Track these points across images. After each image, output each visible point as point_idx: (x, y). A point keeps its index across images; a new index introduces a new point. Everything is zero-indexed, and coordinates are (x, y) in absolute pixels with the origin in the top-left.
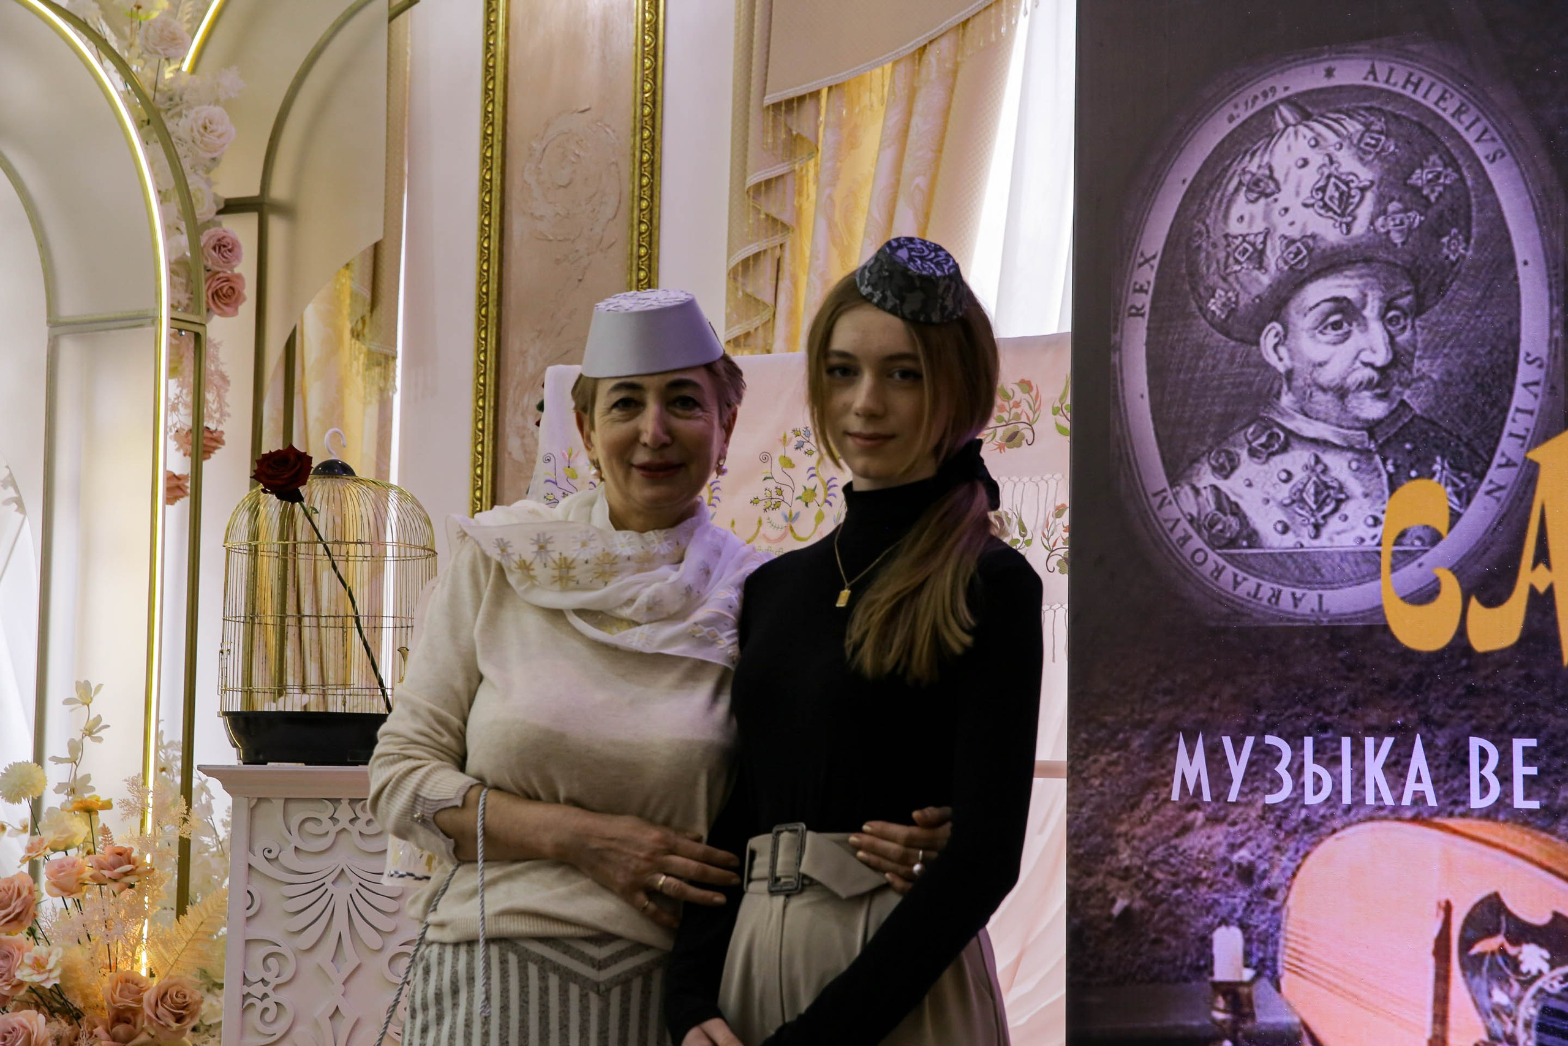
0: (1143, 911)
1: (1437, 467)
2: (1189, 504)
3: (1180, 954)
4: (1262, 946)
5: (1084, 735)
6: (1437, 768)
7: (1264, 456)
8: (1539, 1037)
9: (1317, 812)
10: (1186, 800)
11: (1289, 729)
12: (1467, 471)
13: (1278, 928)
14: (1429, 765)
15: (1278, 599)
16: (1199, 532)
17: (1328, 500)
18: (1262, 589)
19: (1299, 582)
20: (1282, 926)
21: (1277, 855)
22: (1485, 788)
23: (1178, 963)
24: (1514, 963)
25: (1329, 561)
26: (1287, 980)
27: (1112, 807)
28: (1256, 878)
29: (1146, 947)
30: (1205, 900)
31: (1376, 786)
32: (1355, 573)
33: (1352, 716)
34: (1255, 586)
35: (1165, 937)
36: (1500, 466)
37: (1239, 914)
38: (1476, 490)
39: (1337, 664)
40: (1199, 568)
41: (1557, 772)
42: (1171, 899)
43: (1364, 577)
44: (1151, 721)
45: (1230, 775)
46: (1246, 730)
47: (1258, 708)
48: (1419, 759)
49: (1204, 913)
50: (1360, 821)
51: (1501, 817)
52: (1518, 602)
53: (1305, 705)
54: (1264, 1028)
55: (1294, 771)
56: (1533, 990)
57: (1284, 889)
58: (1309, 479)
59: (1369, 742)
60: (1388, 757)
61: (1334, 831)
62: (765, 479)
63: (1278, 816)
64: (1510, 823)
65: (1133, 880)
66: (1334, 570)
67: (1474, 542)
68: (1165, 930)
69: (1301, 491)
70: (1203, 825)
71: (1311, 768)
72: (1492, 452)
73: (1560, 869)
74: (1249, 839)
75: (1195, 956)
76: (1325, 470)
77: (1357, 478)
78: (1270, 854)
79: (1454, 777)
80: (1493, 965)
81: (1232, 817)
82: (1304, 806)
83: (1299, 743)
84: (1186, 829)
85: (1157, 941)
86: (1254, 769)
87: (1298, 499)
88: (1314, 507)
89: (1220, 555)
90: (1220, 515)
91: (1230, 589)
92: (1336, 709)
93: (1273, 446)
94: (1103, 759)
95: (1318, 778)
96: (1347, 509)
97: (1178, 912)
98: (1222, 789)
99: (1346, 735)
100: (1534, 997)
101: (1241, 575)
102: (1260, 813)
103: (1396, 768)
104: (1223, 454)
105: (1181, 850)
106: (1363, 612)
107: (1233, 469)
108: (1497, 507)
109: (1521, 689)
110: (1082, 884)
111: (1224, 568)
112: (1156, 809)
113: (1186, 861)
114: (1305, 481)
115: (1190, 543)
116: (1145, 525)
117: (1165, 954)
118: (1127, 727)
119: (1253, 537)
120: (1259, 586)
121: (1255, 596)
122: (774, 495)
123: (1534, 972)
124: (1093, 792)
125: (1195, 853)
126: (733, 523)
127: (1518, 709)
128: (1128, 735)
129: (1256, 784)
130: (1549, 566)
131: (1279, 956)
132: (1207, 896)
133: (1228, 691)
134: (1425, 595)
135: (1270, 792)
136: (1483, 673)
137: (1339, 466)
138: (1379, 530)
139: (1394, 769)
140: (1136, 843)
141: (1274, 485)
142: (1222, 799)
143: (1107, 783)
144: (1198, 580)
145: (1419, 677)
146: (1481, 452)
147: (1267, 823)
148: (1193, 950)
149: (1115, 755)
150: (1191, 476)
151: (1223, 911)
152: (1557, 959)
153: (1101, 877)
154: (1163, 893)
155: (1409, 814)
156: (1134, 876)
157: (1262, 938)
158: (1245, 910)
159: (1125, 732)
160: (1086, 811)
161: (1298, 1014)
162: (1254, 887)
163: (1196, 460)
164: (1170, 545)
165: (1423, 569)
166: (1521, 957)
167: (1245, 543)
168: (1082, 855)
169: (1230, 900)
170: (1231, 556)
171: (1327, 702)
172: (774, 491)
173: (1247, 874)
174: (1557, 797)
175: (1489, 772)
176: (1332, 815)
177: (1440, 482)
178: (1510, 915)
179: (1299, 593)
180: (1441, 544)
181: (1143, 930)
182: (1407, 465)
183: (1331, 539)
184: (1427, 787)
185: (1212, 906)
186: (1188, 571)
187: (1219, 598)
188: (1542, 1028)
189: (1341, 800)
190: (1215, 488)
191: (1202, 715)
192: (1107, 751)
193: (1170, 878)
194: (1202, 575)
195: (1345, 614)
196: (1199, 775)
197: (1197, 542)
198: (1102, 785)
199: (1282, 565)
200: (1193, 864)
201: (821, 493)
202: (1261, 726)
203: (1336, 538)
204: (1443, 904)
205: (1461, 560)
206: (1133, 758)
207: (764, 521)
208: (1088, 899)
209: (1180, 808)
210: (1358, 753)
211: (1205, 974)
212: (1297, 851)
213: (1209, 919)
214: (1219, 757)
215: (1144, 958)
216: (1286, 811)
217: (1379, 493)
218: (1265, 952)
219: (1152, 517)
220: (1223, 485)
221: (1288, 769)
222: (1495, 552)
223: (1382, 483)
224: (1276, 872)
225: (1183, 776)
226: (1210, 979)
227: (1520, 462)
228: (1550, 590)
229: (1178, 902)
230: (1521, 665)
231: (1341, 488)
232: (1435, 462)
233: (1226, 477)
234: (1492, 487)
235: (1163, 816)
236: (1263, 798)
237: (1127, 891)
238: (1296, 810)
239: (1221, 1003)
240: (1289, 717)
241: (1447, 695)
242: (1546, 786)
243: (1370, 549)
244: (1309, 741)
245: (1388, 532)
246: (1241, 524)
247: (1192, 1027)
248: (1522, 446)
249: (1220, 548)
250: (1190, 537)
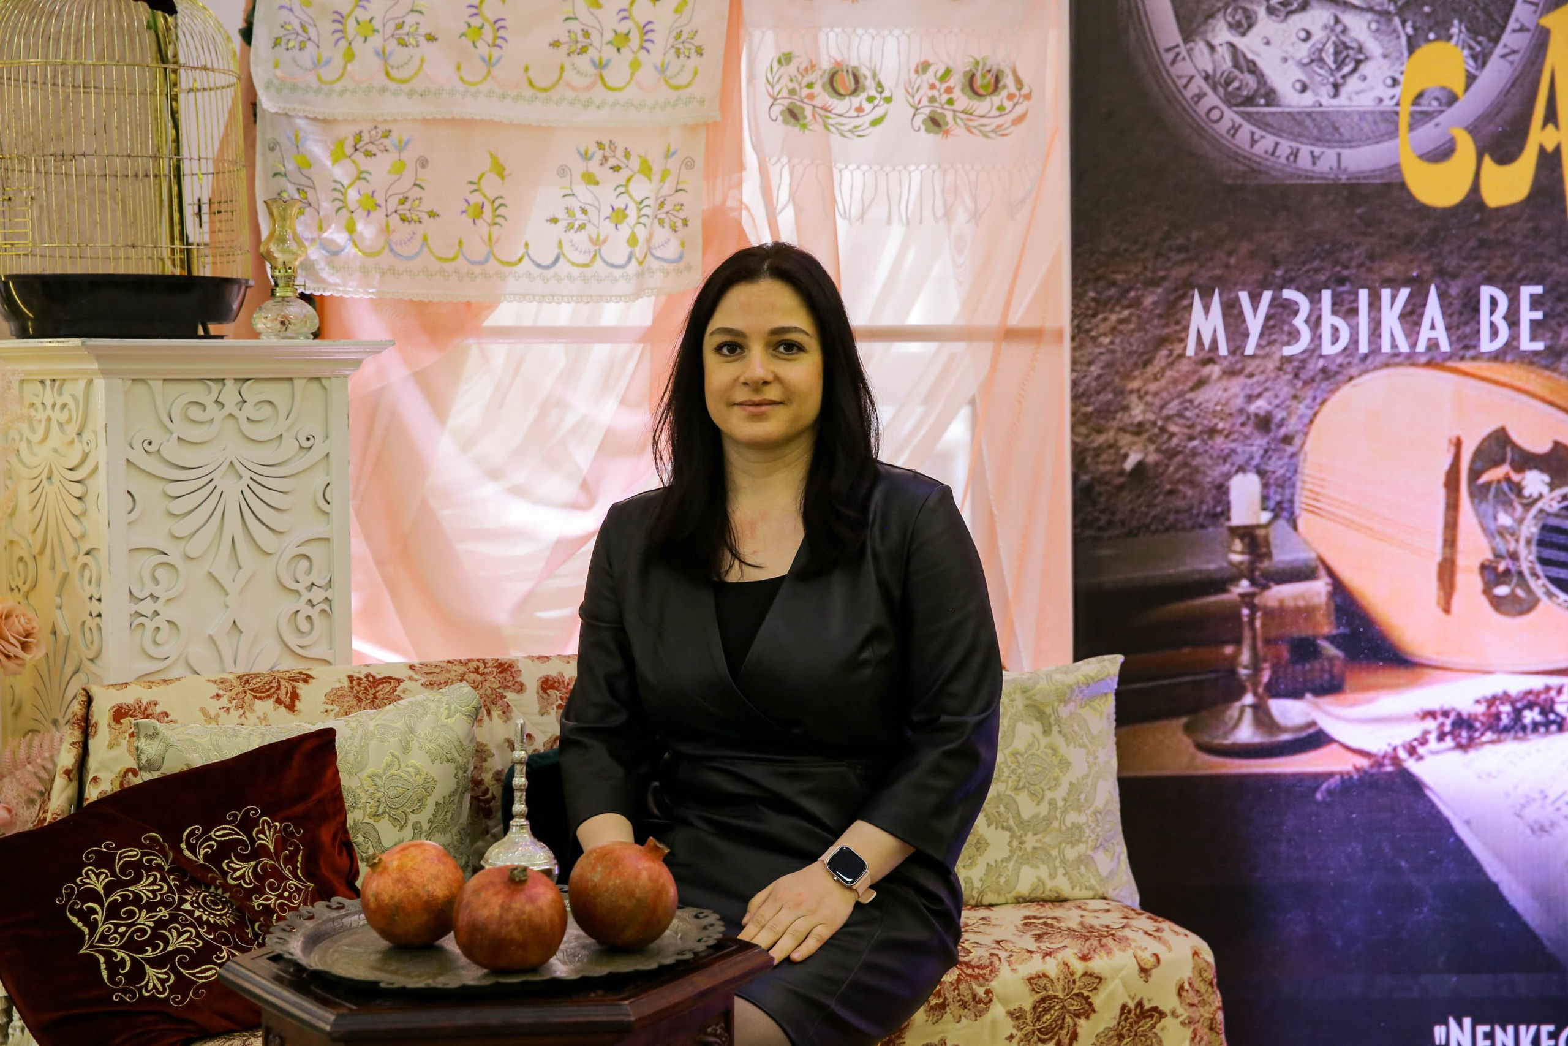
0: (1157, 464)
1: (1454, 30)
2: (1203, 60)
3: (1195, 502)
4: (1280, 490)
5: (1092, 294)
6: (1451, 316)
7: (1282, 15)
8: (1539, 552)
9: (1334, 361)
10: (1202, 355)
11: (1307, 283)
12: (1483, 35)
13: (1296, 472)
14: (1444, 313)
15: (1296, 157)
16: (1214, 89)
17: (1347, 60)
18: (1279, 147)
19: (1318, 140)
20: (1300, 469)
21: (1294, 404)
22: (1494, 332)
23: (1195, 511)
24: (1518, 489)
25: (1348, 120)
26: (1304, 520)
27: (1123, 365)
28: (1273, 426)
29: (1161, 498)
30: (1222, 450)
31: (1392, 335)
32: (1373, 132)
33: (1370, 270)
34: (1272, 145)
35: (1181, 487)
36: (1514, 31)
37: (1254, 462)
38: (1491, 53)
39: (1355, 220)
40: (1215, 126)
41: (1560, 315)
42: (1187, 451)
43: (1382, 136)
44: (1164, 278)
45: (1247, 329)
46: (1264, 285)
47: (1276, 264)
48: (1433, 308)
49: (1221, 461)
50: (1375, 368)
51: (1509, 358)
52: (1528, 161)
53: (1323, 260)
54: (1281, 566)
55: (1312, 324)
56: (1534, 511)
57: (1301, 435)
58: (1329, 39)
59: (1386, 293)
60: (1405, 306)
61: (1351, 378)
62: (567, 19)
63: (1296, 367)
64: (1517, 364)
65: (1146, 436)
66: (1352, 129)
67: (1488, 103)
68: (1179, 481)
69: (1321, 50)
70: (1220, 378)
71: (1328, 319)
72: (1507, 17)
73: (1560, 402)
74: (1267, 389)
75: (1211, 503)
76: (1345, 31)
77: (1376, 39)
78: (1288, 403)
79: (1466, 324)
80: (1499, 492)
81: (1248, 370)
82: (1321, 356)
83: (1316, 296)
84: (1201, 383)
85: (1171, 492)
86: (1272, 322)
87: (1317, 59)
88: (1333, 66)
89: (1236, 112)
90: (1237, 72)
91: (1247, 147)
92: (1354, 263)
93: (1292, 4)
94: (1114, 318)
95: (1335, 330)
96: (1364, 69)
97: (1194, 463)
98: (1238, 343)
99: (1363, 287)
100: (1535, 517)
101: (1259, 133)
102: (1277, 364)
103: (1412, 316)
104: (1240, 11)
105: (1196, 403)
106: (1381, 170)
107: (1250, 26)
108: (1510, 71)
109: (1529, 241)
110: (1092, 442)
111: (1240, 126)
112: (1171, 365)
113: (1202, 414)
114: (1324, 40)
115: (1204, 100)
116: (1157, 81)
117: (1181, 503)
118: (1139, 285)
119: (1271, 96)
120: (1277, 144)
121: (1273, 154)
122: (580, 38)
123: (1536, 495)
124: (1103, 350)
125: (1211, 405)
126: (527, 69)
127: (1526, 260)
128: (1140, 293)
129: (1274, 337)
130: (1557, 126)
131: (1297, 499)
132: (1224, 446)
133: (1245, 247)
134: (1442, 153)
135: (1288, 343)
136: (1495, 226)
137: (1359, 27)
138: (1397, 91)
139: (1409, 318)
140: (1149, 398)
141: (1293, 44)
142: (1238, 352)
143: (1117, 341)
144: (1213, 137)
145: (1434, 231)
146: (1497, 17)
147: (1285, 373)
148: (1209, 498)
149: (1126, 313)
150: (1205, 32)
151: (1240, 460)
152: (1556, 482)
153: (1112, 434)
154: (1178, 445)
155: (1423, 360)
156: (1147, 431)
157: (1280, 482)
158: (1262, 457)
159: (1137, 290)
160: (1095, 370)
161: (1315, 551)
162: (1272, 435)
163: (1212, 16)
164: (1184, 102)
165: (1440, 129)
166: (1524, 483)
167: (1262, 101)
168: (1091, 414)
169: (1248, 449)
170: (1249, 114)
171: (1344, 256)
172: (580, 34)
173: (1264, 423)
174: (1559, 337)
175: (1498, 318)
176: (1349, 363)
177: (1457, 44)
178: (1515, 446)
179: (1317, 151)
180: (1457, 105)
181: (1157, 482)
182: (1426, 27)
183: (1350, 99)
184: (1441, 335)
185: (1229, 455)
186: (1203, 128)
187: (1235, 156)
188: (1541, 543)
189: (1357, 349)
190: (1232, 45)
191: (1218, 272)
192: (1118, 308)
193: (1186, 431)
194: (1217, 133)
195: (1362, 172)
196: (1215, 330)
197: (1212, 99)
198: (1112, 343)
199: (1300, 123)
200: (1210, 416)
201: (635, 39)
202: (1279, 281)
203: (1355, 97)
204: (1454, 440)
205: (1476, 120)
206: (1145, 315)
207: (568, 66)
208: (1098, 455)
209: (1196, 363)
210: (1375, 304)
211: (1222, 520)
212: (1315, 399)
213: (1226, 468)
214: (1235, 311)
215: (1159, 509)
216: (1304, 361)
217: (1398, 54)
218: (1282, 495)
219: (1164, 74)
220: (1240, 42)
221: (1307, 321)
222: (1508, 112)
223: (1400, 44)
224: (1293, 420)
225: (1199, 332)
226: (1227, 524)
227: (1532, 27)
228: (1558, 150)
229: (1194, 453)
230: (1531, 218)
231: (1360, 49)
232: (1452, 25)
233: (1243, 34)
234: (1506, 51)
235: (1178, 371)
236: (1281, 349)
237: (1140, 446)
238: (1313, 360)
239: (1238, 545)
240: (1307, 271)
241: (1460, 248)
242: (1551, 329)
243: (1389, 109)
244: (1326, 295)
245: (1406, 93)
246: (1259, 83)
247: (1208, 570)
248: (1535, 12)
249: (1237, 105)
250: (1205, 94)
